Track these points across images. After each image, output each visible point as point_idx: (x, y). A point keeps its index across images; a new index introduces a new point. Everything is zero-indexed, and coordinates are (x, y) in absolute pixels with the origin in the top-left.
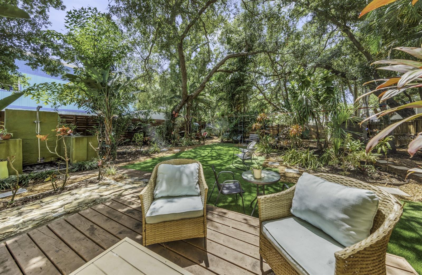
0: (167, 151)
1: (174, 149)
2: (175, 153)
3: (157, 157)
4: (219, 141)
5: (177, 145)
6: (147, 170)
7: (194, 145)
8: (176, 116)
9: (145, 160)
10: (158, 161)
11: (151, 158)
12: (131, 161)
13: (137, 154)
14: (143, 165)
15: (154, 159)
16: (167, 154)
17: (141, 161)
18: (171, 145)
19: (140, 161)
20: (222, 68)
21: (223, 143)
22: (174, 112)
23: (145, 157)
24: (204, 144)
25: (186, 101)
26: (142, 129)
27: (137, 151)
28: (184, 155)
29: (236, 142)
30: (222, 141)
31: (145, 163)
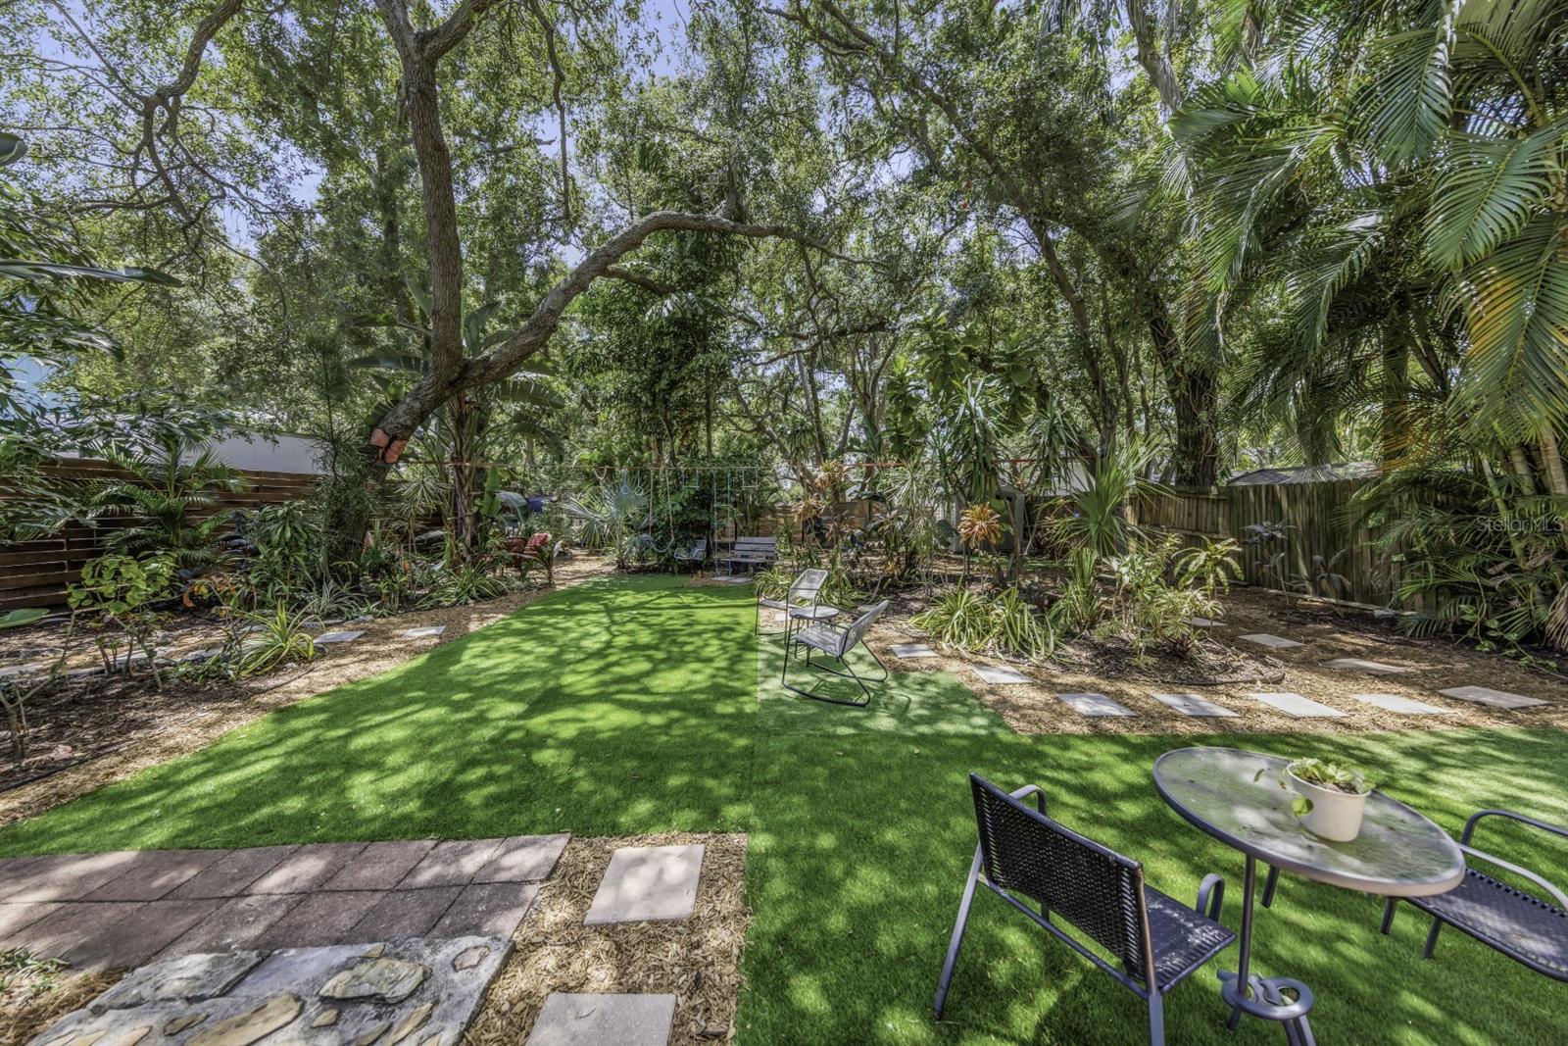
0: (356, 642)
1: (397, 626)
2: (418, 652)
3: (307, 700)
4: (610, 569)
5: (408, 604)
6: (265, 828)
7: (503, 593)
8: (392, 457)
9: (215, 733)
10: (330, 724)
11: (259, 707)
12: (66, 765)
13: (124, 695)
14: (210, 785)
15: (284, 712)
16: (372, 666)
17: (178, 749)
18: (372, 607)
19: (169, 751)
20: (628, 263)
21: (628, 573)
22: (379, 437)
23: (206, 714)
24: (549, 585)
25: (452, 384)
26: (137, 523)
27: (113, 671)
28: (484, 655)
29: (691, 568)
30: (621, 565)
31: (225, 759)
